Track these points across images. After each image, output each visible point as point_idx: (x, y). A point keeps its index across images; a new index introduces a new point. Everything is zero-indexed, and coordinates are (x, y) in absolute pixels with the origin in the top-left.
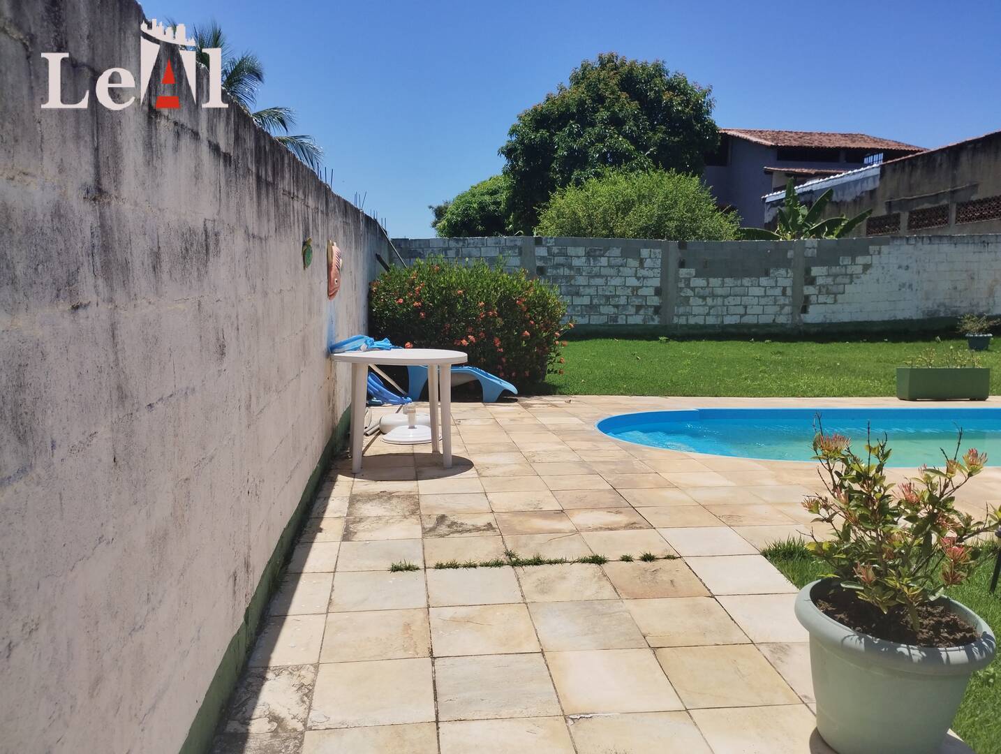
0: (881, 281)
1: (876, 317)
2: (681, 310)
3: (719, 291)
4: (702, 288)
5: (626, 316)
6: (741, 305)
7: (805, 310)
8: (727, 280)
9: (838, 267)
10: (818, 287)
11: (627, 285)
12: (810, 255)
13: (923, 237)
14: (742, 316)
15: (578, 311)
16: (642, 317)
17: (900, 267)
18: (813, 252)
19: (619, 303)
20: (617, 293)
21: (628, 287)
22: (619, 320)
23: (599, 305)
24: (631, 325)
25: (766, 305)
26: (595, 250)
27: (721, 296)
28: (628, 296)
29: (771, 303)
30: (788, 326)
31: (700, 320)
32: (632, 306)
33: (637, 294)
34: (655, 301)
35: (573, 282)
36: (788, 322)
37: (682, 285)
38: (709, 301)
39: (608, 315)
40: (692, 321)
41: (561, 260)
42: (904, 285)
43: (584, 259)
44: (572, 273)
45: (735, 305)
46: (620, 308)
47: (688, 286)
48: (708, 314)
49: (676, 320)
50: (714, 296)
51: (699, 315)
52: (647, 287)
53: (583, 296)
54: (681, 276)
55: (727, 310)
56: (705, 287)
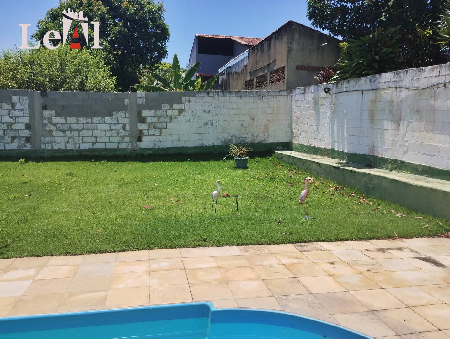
0: (191, 120)
1: (189, 144)
2: (47, 139)
3: (75, 126)
4: (62, 124)
5: (4, 144)
6: (92, 136)
7: (140, 139)
8: (80, 119)
9: (161, 111)
10: (148, 124)
12: (140, 103)
14: (93, 144)
16: (17, 144)
17: (204, 111)
18: (142, 100)
21: (4, 123)
24: (8, 150)
25: (112, 136)
27: (77, 130)
28: (4, 130)
29: (116, 135)
30: (128, 151)
31: (62, 147)
32: (8, 136)
33: (11, 129)
34: (26, 133)
36: (129, 147)
37: (46, 122)
38: (68, 133)
40: (56, 147)
42: (207, 123)
45: (88, 136)
47: (51, 122)
48: (68, 142)
49: (43, 147)
50: (71, 130)
51: (61, 143)
52: (19, 123)
54: (45, 116)
55: (82, 140)
56: (64, 124)
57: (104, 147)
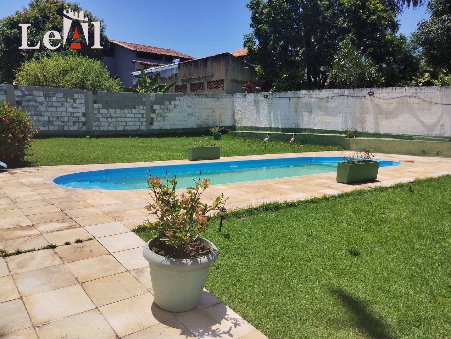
0: (181, 112)
1: (180, 127)
2: (96, 124)
3: (114, 115)
4: (106, 113)
5: (69, 126)
6: (124, 121)
7: (152, 124)
8: (117, 110)
9: (164, 106)
10: (156, 114)
11: (68, 111)
12: (152, 100)
13: (196, 95)
14: (125, 126)
15: (42, 124)
16: (77, 127)
17: (188, 106)
18: (153, 99)
19: (64, 120)
20: (63, 115)
21: (69, 112)
22: (65, 128)
23: (54, 121)
24: (71, 131)
25: (136, 122)
26: (49, 94)
27: (115, 117)
28: (69, 117)
29: (138, 120)
30: (145, 131)
31: (106, 129)
32: (71, 121)
33: (73, 116)
34: (83, 119)
35: (38, 109)
36: (146, 129)
37: (96, 112)
38: (109, 119)
39: (59, 126)
40: (102, 129)
41: (30, 97)
42: (189, 114)
43: (43, 98)
44: (37, 104)
45: (122, 122)
46: (65, 123)
47: (99, 112)
48: (109, 126)
49: (94, 128)
50: (111, 117)
51: (105, 126)
52: (78, 112)
53: (44, 116)
54: (95, 108)
55: (118, 124)
56: (107, 113)
57: (131, 129)
